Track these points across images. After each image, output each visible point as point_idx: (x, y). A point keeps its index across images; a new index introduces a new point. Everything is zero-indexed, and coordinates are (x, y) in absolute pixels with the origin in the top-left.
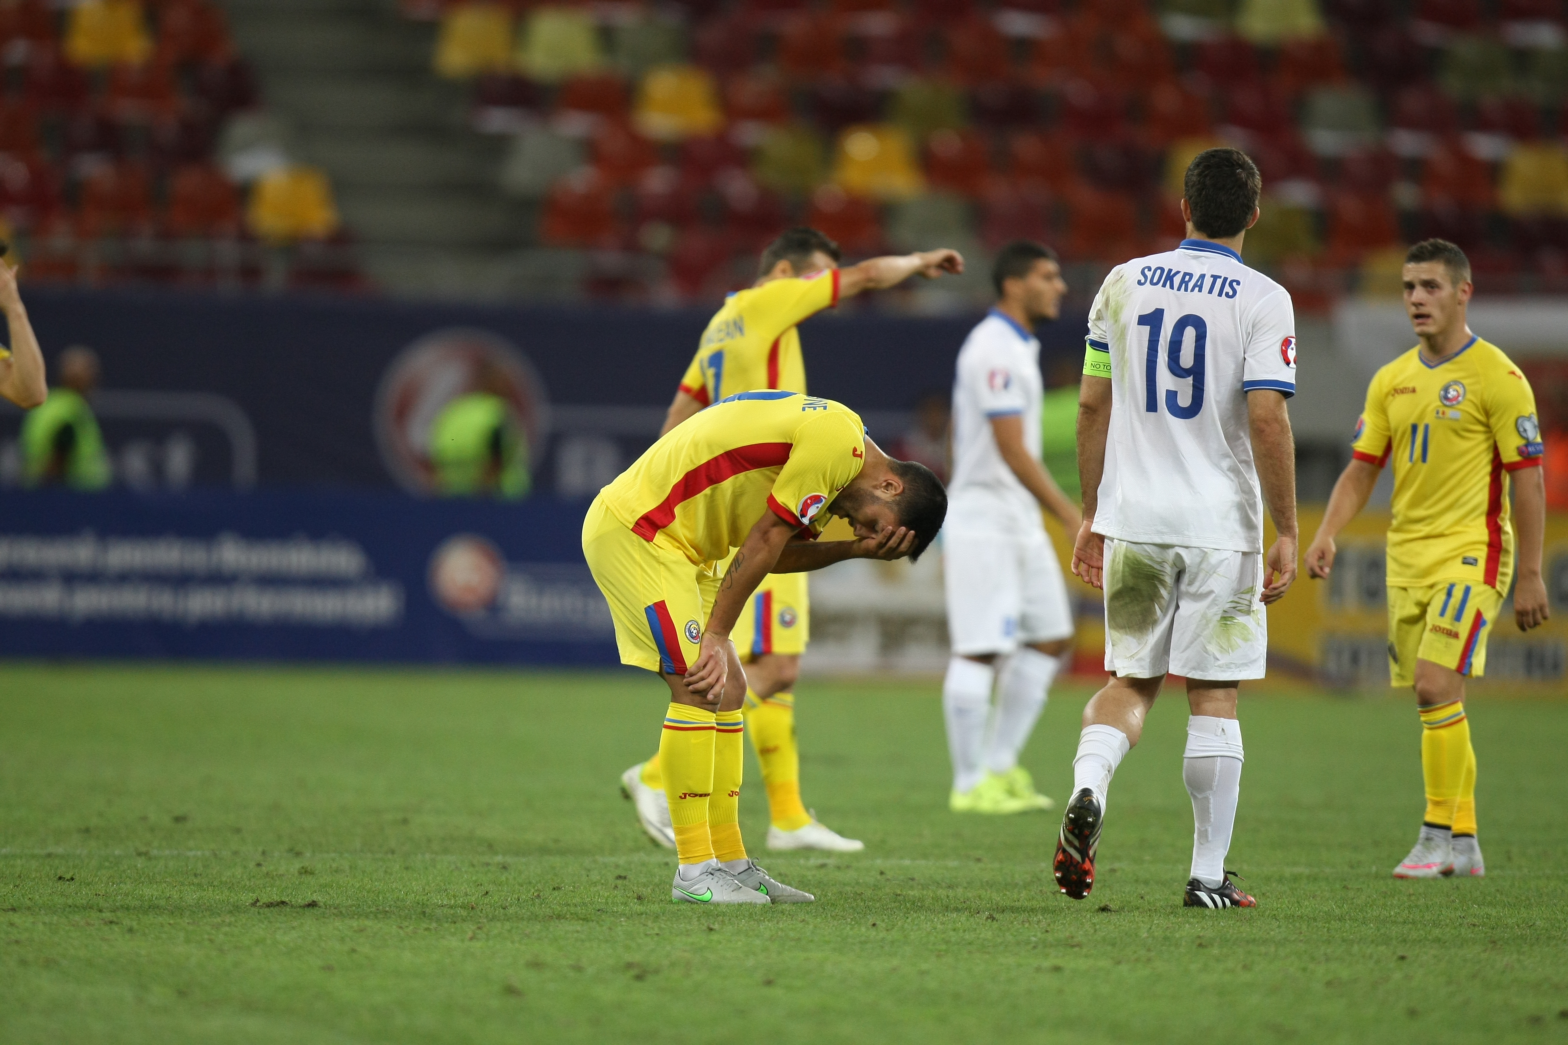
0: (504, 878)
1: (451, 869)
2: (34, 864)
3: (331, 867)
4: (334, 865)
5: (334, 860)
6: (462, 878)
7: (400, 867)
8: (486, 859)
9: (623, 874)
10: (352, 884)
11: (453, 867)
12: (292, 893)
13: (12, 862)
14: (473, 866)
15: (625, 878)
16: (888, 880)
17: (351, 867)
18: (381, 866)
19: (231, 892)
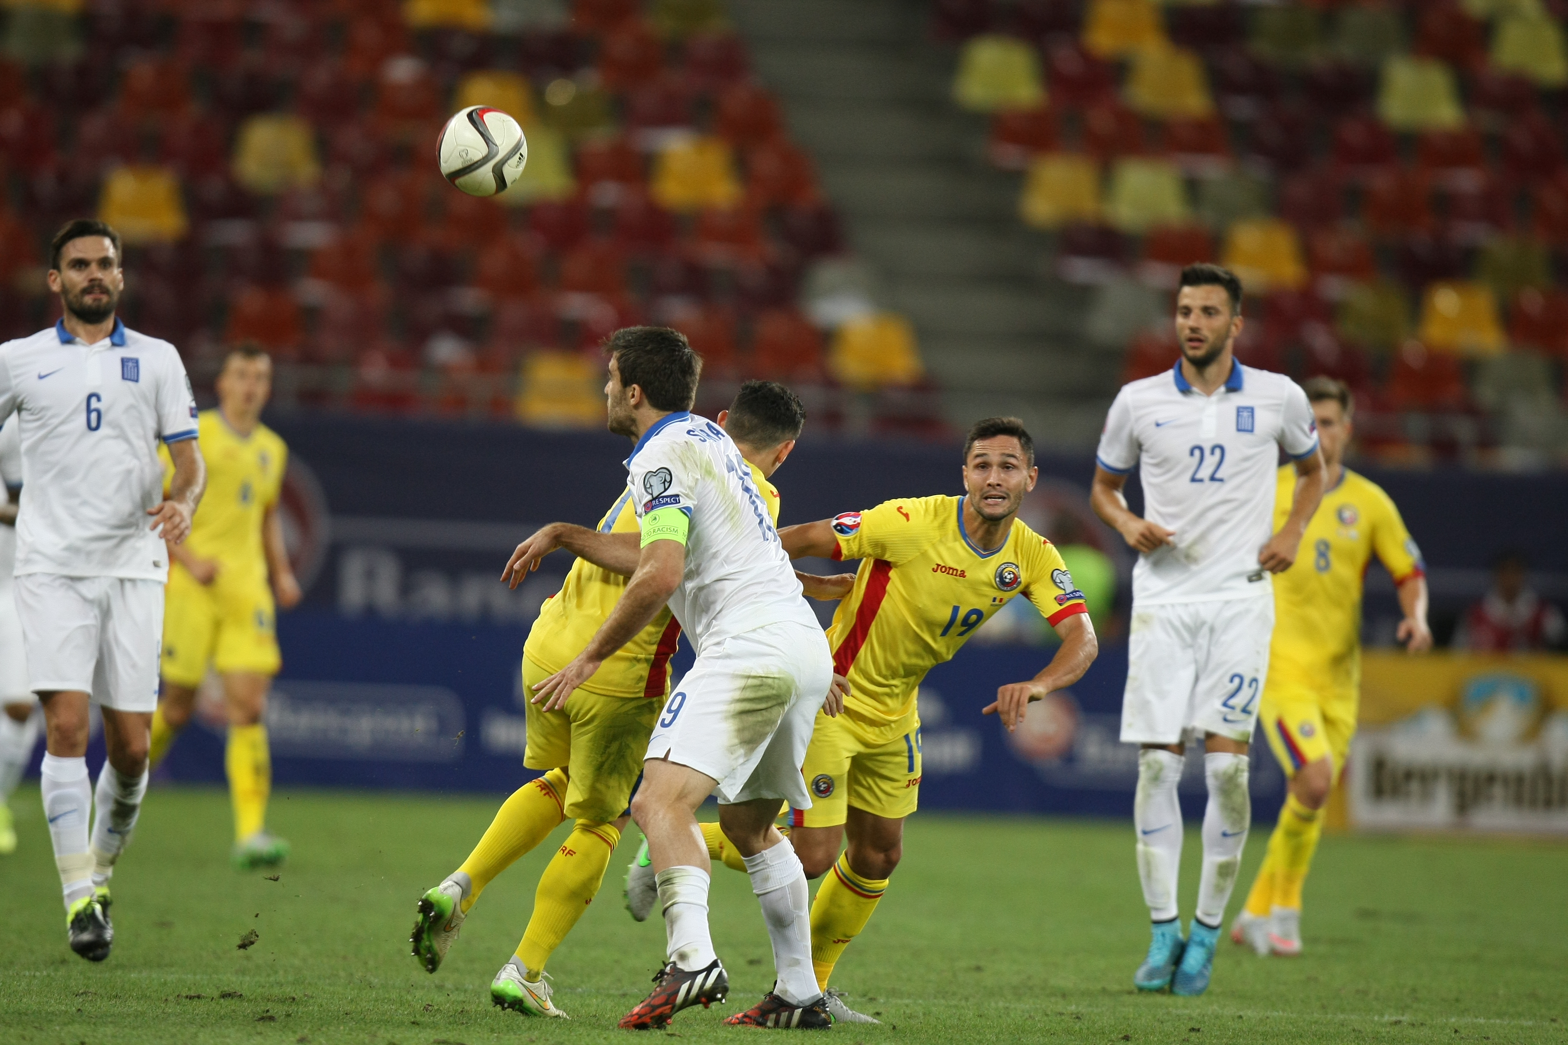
0: (1077, 1028)
1: (1024, 1018)
2: (609, 1004)
3: (904, 1013)
4: (908, 1011)
5: (907, 1006)
6: (1035, 1028)
7: (974, 1014)
8: (1060, 1008)
9: (1197, 1027)
10: (926, 1031)
11: (1027, 1015)
12: (866, 1038)
13: (587, 1002)
14: (1047, 1015)
15: (1199, 1030)
16: (1462, 1038)
17: (924, 1014)
18: (955, 1014)
19: (805, 1035)
